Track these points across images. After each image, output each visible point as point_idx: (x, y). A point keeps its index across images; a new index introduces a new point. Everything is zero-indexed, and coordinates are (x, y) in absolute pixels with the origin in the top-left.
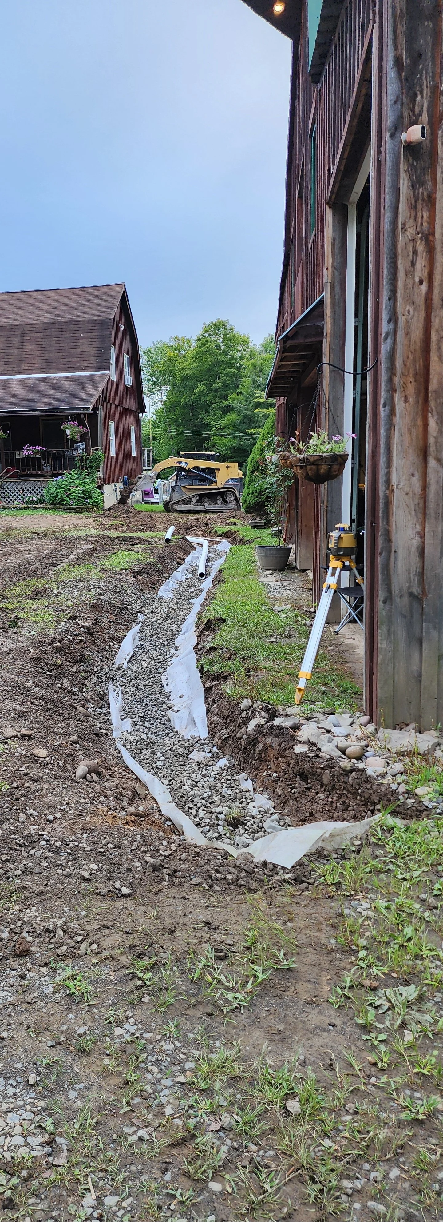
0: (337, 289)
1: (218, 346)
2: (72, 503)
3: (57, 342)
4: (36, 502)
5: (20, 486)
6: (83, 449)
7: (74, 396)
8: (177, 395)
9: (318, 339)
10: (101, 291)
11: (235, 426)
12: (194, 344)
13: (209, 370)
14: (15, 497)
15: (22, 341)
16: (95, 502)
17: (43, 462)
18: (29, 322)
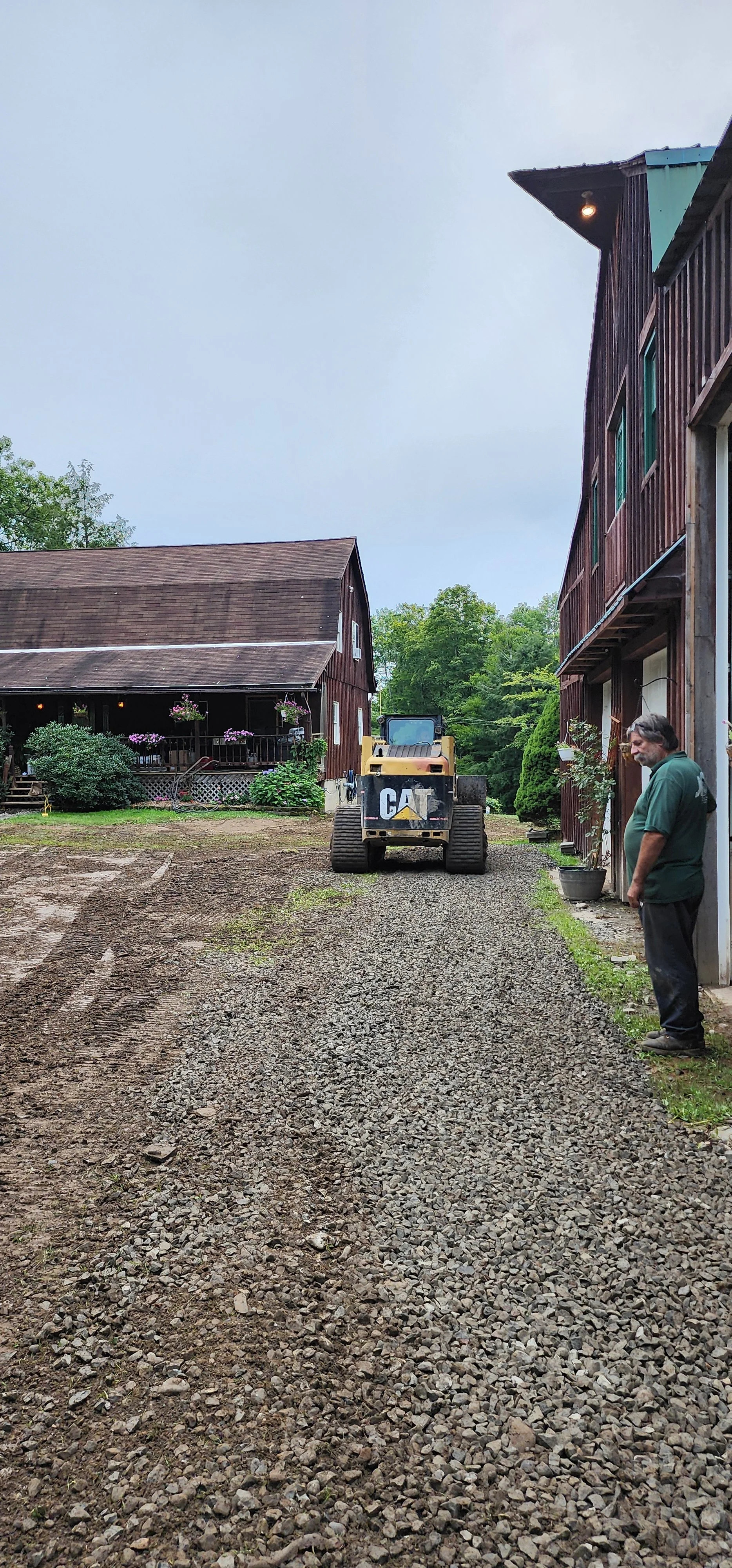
0: (704, 532)
1: (457, 617)
2: (285, 803)
3: (271, 605)
4: (239, 801)
5: (217, 781)
6: (301, 736)
7: (293, 670)
8: (406, 673)
9: (676, 596)
10: (327, 546)
11: (477, 710)
12: (427, 613)
13: (445, 645)
14: (211, 795)
15: (227, 603)
16: (315, 802)
17: (248, 751)
18: (236, 580)
